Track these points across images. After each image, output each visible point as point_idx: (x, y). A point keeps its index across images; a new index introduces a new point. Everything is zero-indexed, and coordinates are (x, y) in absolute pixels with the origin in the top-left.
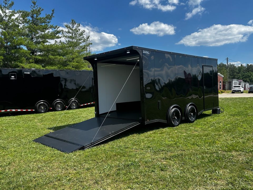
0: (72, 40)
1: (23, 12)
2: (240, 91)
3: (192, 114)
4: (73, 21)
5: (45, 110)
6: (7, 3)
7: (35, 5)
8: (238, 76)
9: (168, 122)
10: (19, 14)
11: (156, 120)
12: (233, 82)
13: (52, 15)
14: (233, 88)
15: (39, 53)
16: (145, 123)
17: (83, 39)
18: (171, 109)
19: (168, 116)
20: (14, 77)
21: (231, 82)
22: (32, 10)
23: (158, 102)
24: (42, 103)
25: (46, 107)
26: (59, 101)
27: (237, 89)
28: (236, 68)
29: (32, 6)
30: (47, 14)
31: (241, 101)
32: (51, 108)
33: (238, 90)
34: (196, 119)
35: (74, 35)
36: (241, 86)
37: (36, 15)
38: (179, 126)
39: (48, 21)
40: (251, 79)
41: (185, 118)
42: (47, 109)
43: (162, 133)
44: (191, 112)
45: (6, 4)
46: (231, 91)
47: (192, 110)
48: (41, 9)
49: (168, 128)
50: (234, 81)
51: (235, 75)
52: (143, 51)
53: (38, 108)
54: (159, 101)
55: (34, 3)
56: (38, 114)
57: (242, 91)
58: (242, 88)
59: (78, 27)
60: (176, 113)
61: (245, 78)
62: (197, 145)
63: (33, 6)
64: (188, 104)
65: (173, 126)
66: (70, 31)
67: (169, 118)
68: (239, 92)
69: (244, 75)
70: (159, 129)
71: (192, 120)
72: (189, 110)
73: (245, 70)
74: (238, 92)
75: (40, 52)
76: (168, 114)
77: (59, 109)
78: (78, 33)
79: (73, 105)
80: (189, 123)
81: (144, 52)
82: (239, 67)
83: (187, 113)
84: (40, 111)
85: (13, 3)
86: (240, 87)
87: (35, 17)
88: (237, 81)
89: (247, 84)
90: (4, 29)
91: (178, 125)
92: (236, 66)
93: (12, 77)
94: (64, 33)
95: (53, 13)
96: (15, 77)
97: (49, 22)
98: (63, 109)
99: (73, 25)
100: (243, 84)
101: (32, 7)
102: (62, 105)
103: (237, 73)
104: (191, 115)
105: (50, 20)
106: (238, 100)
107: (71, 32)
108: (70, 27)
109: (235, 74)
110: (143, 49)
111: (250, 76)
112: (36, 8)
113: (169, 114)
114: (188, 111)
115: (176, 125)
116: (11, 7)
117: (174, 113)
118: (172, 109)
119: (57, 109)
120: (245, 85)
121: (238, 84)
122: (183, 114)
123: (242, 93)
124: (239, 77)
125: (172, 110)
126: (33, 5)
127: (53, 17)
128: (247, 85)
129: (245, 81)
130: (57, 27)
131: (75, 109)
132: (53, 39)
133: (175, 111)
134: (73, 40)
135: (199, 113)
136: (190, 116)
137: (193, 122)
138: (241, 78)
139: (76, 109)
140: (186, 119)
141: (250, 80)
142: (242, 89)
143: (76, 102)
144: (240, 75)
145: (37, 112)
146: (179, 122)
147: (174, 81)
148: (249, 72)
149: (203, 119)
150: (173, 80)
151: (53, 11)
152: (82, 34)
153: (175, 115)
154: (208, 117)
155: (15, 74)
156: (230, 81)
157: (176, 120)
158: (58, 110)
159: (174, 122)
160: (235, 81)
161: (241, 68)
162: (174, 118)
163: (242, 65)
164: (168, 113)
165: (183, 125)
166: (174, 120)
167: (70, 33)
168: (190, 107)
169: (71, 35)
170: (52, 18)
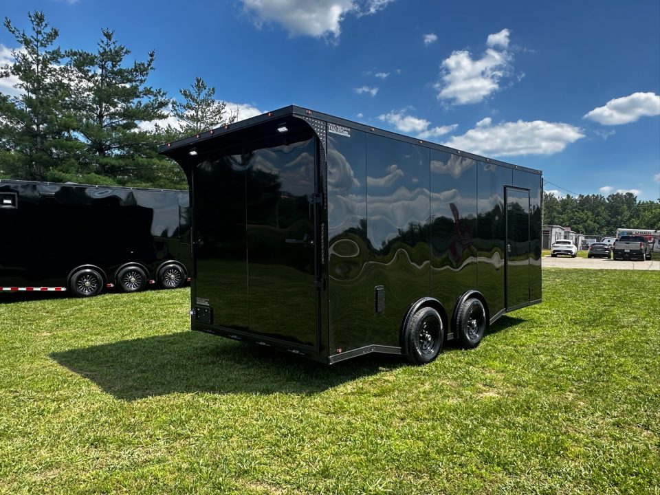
0: (196, 125)
1: (81, 55)
2: (571, 252)
3: (474, 322)
4: (198, 81)
5: (94, 288)
6: (42, 32)
7: (110, 40)
8: (561, 220)
9: (403, 351)
10: (69, 59)
11: (366, 349)
12: (554, 233)
13: (149, 65)
14: (555, 245)
15: (117, 152)
16: (329, 361)
17: (219, 121)
18: (414, 310)
19: (405, 331)
20: (9, 202)
21: (548, 231)
22: (102, 51)
23: (377, 291)
24: (88, 270)
25: (98, 282)
26: (133, 268)
27: (562, 247)
28: (557, 202)
29: (103, 42)
30: (138, 62)
31: (584, 278)
32: (110, 284)
33: (565, 251)
34: (484, 335)
35: (200, 113)
36: (571, 241)
37: (112, 64)
38: (437, 362)
39: (140, 78)
40: (588, 226)
41: (455, 335)
42: (99, 286)
43: (382, 394)
44: (471, 315)
45: (39, 32)
46: (550, 252)
47: (475, 313)
48: (124, 51)
49: (404, 372)
50: (554, 231)
51: (555, 217)
52: (330, 125)
53: (74, 284)
54: (379, 288)
55: (108, 36)
56: (73, 301)
57: (574, 252)
58: (575, 247)
59: (210, 95)
60: (430, 321)
61: (575, 223)
62: (504, 465)
63: (105, 43)
64: (463, 293)
65: (420, 362)
66: (192, 102)
67: (409, 341)
68: (567, 254)
69: (573, 219)
70: (376, 374)
71: (475, 341)
72: (465, 310)
73: (576, 207)
74: (565, 254)
75: (119, 148)
76: (405, 328)
77: (133, 289)
78: (209, 110)
79: (170, 278)
80: (466, 349)
81: (332, 129)
82: (563, 201)
83: (460, 322)
84: (82, 292)
85: (56, 33)
86: (569, 243)
87: (109, 68)
88: (561, 231)
89: (580, 238)
90: (32, 93)
91: (434, 359)
92: (557, 197)
93: (5, 201)
94: (177, 108)
95: (152, 60)
96: (13, 204)
97: (142, 81)
98: (144, 287)
99: (199, 90)
100: (573, 235)
101: (101, 44)
102: (139, 279)
103: (558, 212)
104: (471, 325)
105: (145, 77)
106: (575, 276)
107: (193, 106)
108: (191, 96)
109: (555, 214)
110: (327, 120)
111: (586, 220)
112: (112, 47)
113: (409, 327)
114: (464, 316)
115: (429, 357)
116: (52, 42)
117: (423, 322)
118: (417, 311)
119: (127, 286)
120: (576, 239)
121: (563, 237)
122: (449, 323)
123: (574, 256)
124: (563, 222)
125: (419, 312)
126: (105, 39)
127: (152, 68)
128: (582, 238)
129: (578, 232)
130: (161, 94)
131: (173, 288)
132: (150, 119)
133: (427, 317)
134: (197, 123)
135: (493, 320)
136: (469, 329)
137: (477, 345)
138: (568, 224)
139: (176, 287)
140: (458, 337)
141: (585, 227)
142: (574, 249)
143: (178, 270)
144: (565, 216)
145: (72, 294)
146: (438, 348)
147: (425, 226)
148: (583, 211)
149: (501, 334)
150: (423, 223)
151: (152, 55)
152: (219, 112)
153: (426, 329)
154: (514, 327)
155: (14, 195)
156: (546, 230)
157: (428, 342)
158: (129, 289)
159: (421, 350)
160: (557, 230)
161: (565, 203)
162: (424, 338)
163: (568, 196)
164: (406, 325)
165: (448, 358)
166: (423, 343)
167: (193, 109)
168: (469, 303)
169: (193, 113)
170: (150, 72)
